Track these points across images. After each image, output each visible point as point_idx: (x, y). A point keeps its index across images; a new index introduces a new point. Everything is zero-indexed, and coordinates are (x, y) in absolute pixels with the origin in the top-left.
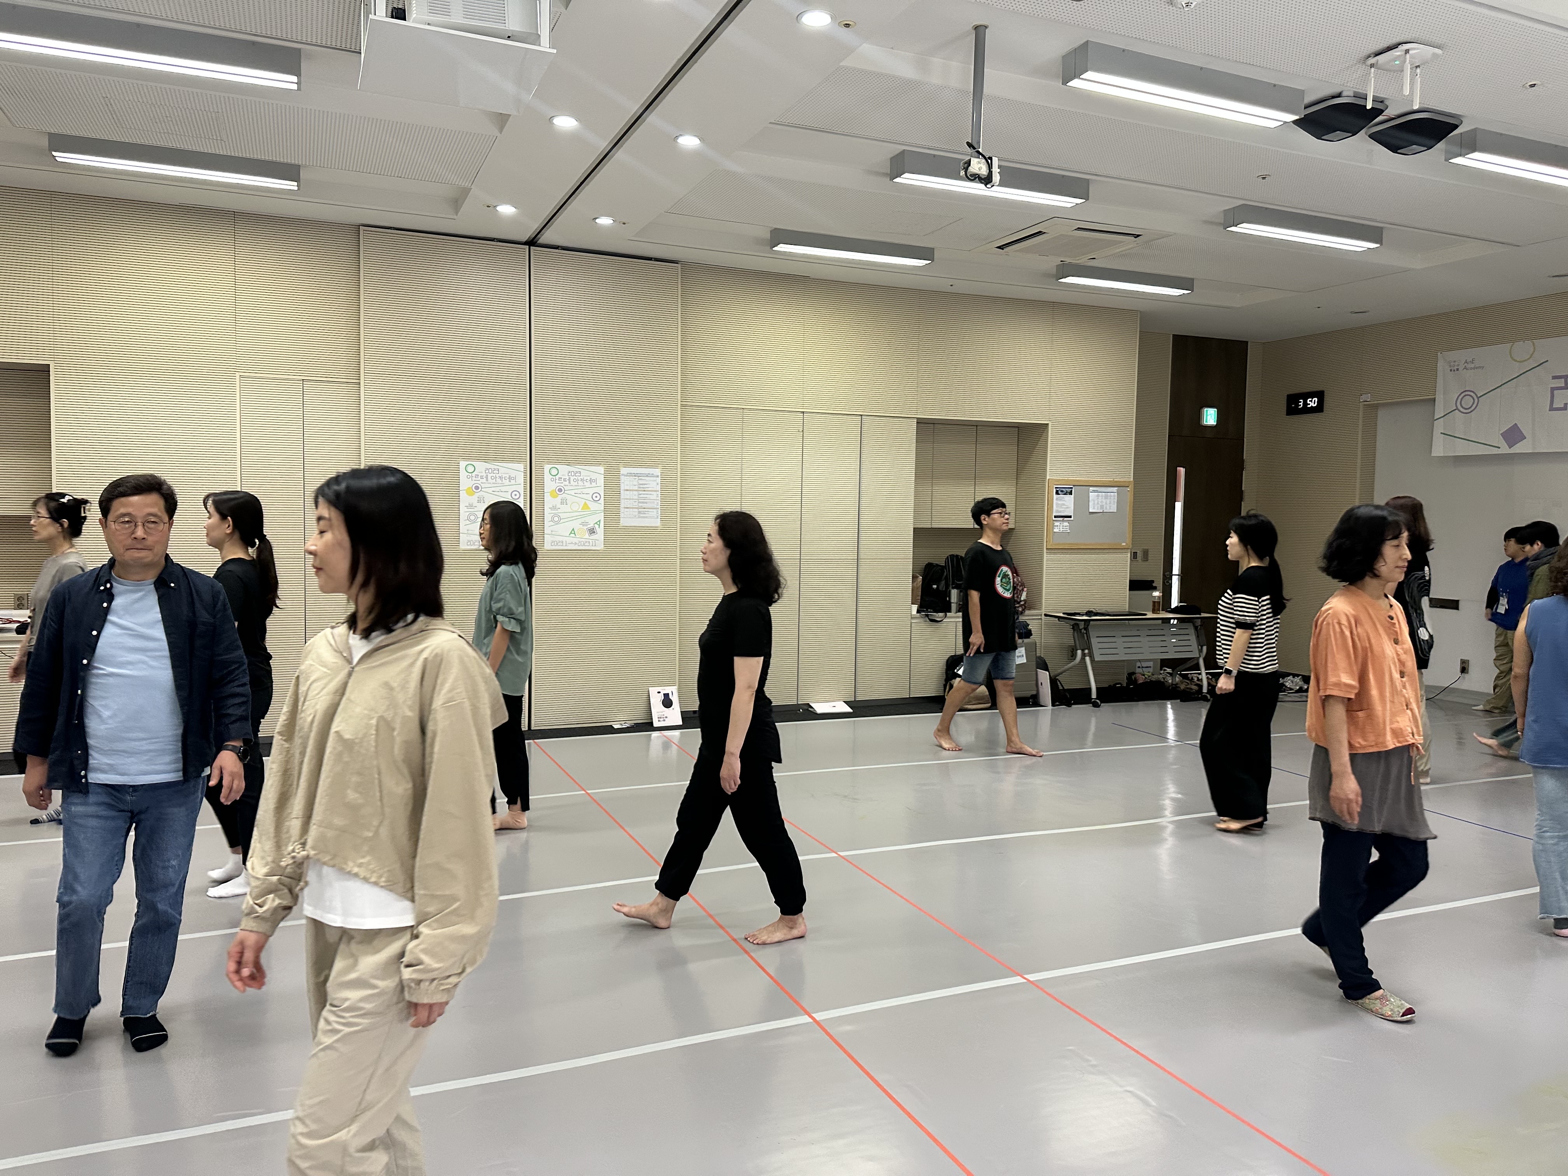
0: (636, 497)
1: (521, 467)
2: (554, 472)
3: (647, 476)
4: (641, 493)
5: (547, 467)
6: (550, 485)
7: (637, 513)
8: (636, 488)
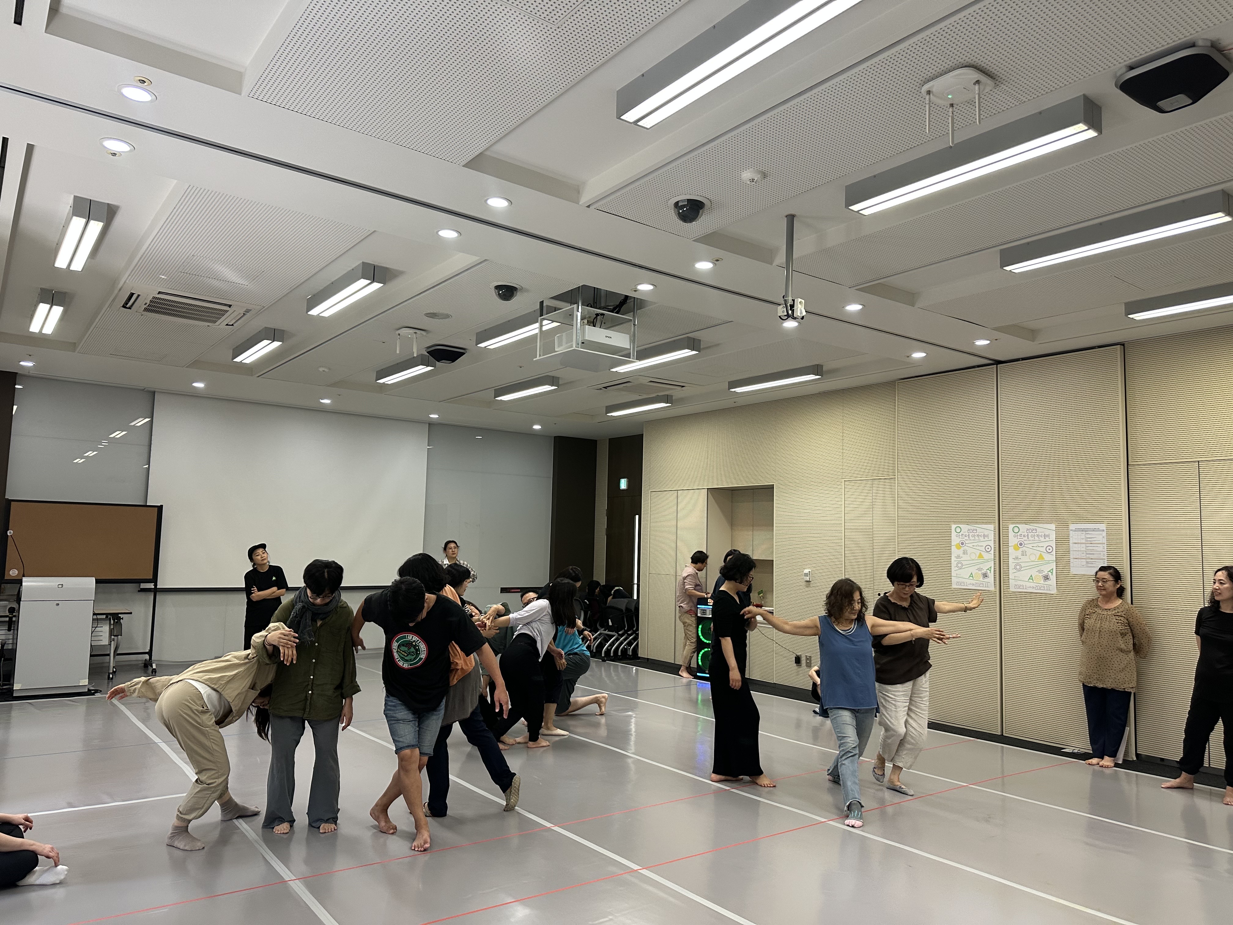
0: (1084, 549)
1: (991, 527)
2: (1016, 530)
3: (1094, 531)
4: (1088, 545)
5: (1011, 527)
6: (1013, 540)
7: (1085, 563)
8: (1084, 541)
